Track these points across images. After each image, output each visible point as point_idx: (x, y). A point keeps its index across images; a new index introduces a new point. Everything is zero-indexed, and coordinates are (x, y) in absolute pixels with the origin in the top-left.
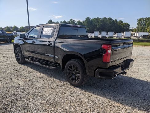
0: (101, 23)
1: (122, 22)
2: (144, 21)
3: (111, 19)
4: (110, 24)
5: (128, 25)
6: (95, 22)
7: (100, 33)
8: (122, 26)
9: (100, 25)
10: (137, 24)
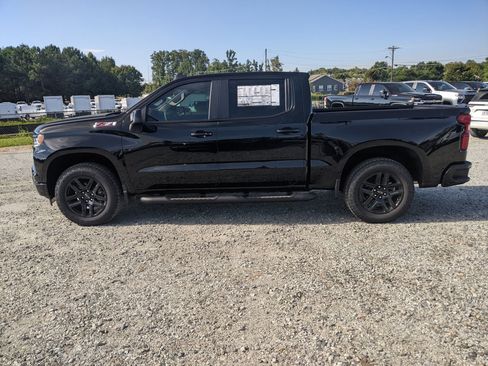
0: (45, 67)
1: (112, 62)
2: (169, 60)
3: (77, 52)
4: (76, 68)
5: (134, 74)
6: (15, 61)
7: (66, 100)
8: (119, 76)
9: (41, 71)
10: (153, 68)
